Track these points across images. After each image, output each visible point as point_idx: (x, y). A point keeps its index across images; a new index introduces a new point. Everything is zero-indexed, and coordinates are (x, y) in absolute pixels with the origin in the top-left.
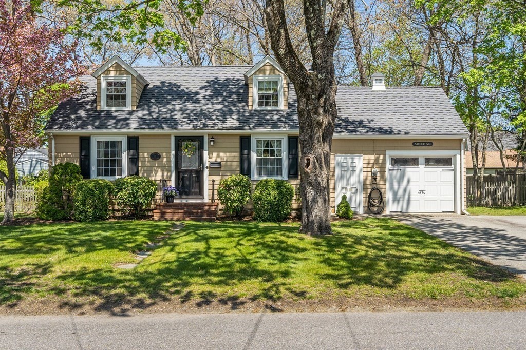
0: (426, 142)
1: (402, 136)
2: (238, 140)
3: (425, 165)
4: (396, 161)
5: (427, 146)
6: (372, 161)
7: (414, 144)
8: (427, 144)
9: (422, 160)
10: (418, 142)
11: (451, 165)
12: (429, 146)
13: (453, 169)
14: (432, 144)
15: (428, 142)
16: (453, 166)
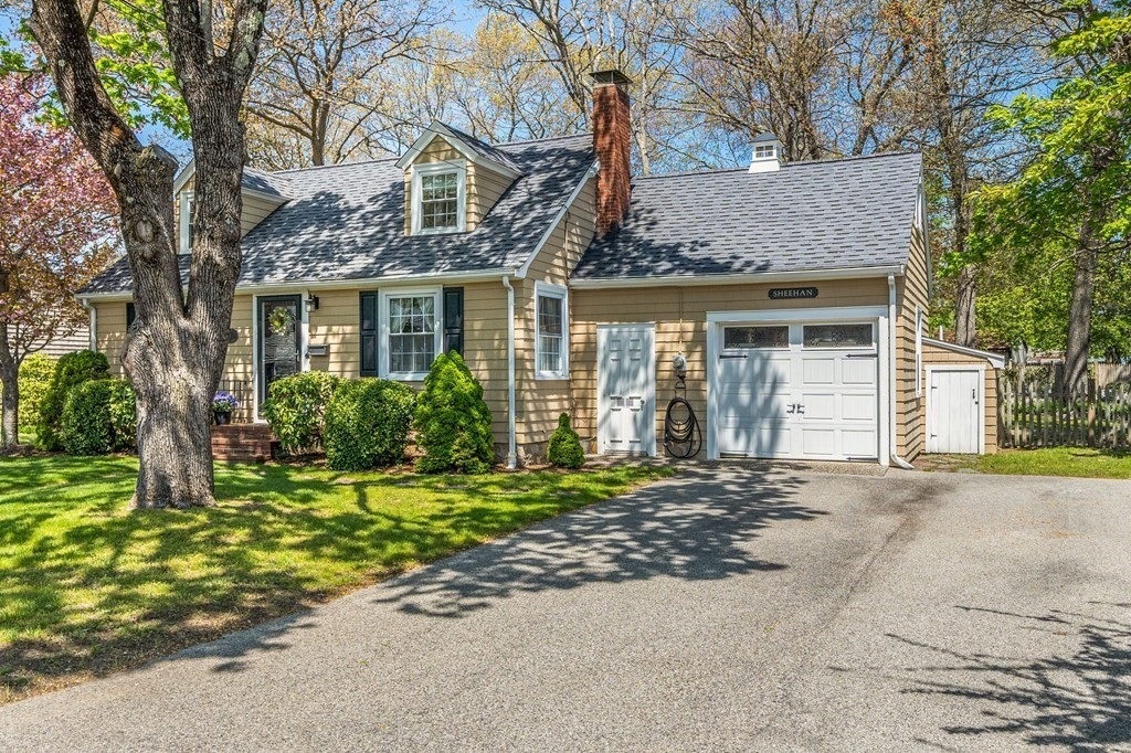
0: (800, 289)
1: (748, 277)
2: (356, 300)
3: (805, 345)
4: (735, 336)
5: (803, 297)
6: (689, 336)
7: (771, 294)
8: (805, 292)
9: (796, 332)
10: (781, 290)
11: (870, 344)
12: (809, 297)
13: (875, 352)
14: (815, 292)
15: (805, 289)
16: (874, 344)
